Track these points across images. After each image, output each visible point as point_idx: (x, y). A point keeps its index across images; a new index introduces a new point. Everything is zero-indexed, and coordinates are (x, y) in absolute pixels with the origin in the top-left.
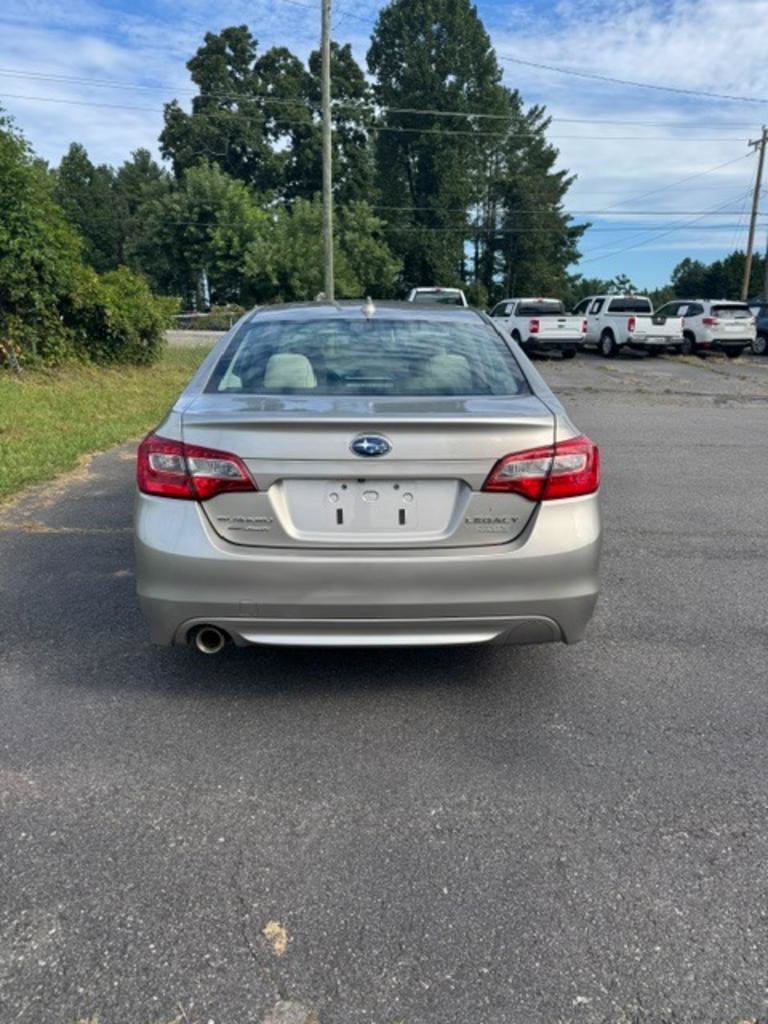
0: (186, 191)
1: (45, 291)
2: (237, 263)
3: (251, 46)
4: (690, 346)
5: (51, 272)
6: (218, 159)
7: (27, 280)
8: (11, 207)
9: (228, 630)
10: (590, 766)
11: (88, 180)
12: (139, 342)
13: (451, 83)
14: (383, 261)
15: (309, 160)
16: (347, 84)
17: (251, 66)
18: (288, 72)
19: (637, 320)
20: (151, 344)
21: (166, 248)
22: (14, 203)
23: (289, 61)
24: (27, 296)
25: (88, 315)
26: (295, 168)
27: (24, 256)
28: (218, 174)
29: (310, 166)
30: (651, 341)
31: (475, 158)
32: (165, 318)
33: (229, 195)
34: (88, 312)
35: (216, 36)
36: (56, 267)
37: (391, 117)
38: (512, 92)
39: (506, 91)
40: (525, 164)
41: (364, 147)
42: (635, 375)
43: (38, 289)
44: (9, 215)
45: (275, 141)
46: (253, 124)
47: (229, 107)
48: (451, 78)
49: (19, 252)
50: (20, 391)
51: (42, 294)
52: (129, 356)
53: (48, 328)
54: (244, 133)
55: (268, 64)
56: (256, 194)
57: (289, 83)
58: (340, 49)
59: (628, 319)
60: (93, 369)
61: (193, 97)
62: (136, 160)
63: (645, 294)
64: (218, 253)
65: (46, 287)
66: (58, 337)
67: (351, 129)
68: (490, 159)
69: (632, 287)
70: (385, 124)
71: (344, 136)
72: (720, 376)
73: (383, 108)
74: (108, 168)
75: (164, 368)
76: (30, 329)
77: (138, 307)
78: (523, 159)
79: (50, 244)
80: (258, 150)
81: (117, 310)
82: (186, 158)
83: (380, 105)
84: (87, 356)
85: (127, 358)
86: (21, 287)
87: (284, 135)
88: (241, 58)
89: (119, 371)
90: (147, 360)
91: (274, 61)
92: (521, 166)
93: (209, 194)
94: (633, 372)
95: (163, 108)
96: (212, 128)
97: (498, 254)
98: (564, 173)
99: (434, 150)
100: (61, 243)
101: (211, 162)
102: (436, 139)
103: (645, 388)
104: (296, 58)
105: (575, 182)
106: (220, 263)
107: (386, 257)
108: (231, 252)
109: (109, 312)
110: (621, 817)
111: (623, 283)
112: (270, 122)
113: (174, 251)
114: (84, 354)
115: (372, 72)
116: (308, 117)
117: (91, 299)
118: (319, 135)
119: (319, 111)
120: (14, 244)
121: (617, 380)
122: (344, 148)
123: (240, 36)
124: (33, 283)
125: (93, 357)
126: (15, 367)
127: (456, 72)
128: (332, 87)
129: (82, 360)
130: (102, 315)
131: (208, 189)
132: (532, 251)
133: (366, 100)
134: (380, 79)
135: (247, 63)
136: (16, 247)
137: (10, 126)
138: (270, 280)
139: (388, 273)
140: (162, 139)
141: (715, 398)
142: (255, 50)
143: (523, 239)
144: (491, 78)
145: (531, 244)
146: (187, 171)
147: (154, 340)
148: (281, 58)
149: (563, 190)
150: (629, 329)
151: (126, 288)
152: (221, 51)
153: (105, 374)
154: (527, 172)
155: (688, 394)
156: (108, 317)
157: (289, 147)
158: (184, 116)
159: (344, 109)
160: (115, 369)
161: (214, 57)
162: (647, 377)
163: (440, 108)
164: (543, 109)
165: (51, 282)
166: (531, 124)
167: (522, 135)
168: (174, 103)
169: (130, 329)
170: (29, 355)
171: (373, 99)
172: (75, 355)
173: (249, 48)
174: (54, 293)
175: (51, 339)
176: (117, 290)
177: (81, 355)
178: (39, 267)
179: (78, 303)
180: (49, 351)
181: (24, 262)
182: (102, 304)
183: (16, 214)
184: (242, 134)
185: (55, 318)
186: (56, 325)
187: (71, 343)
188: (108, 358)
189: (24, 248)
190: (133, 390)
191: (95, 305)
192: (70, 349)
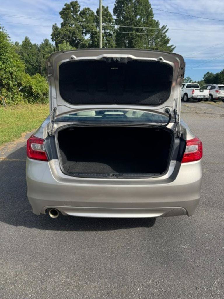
1: (13, 81)
3: (78, 7)
4: (211, 99)
5: (15, 75)
6: (69, 41)
7: (8, 78)
8: (3, 55)
9: (60, 210)
10: (197, 266)
11: (30, 48)
12: (43, 97)
13: (138, 18)
15: (96, 41)
16: (107, 19)
17: (79, 13)
18: (89, 15)
19: (195, 90)
20: (47, 97)
22: (3, 54)
23: (90, 12)
24: (8, 82)
25: (27, 88)
26: (91, 44)
27: (6, 70)
28: (69, 46)
30: (199, 97)
31: (145, 41)
35: (68, 4)
36: (17, 73)
37: (120, 29)
38: (157, 21)
39: (155, 21)
40: (160, 43)
41: (112, 38)
42: (194, 108)
43: (11, 81)
44: (2, 57)
45: (85, 36)
46: (79, 31)
47: (72, 26)
48: (138, 17)
49: (5, 69)
50: (6, 112)
51: (12, 82)
53: (15, 93)
55: (83, 13)
57: (90, 18)
58: (105, 8)
59: (192, 90)
60: (29, 105)
61: (61, 23)
62: (45, 42)
63: (195, 82)
65: (14, 80)
66: (18, 95)
67: (108, 32)
68: (150, 41)
69: (191, 80)
70: (119, 31)
71: (106, 34)
72: (221, 108)
73: (118, 26)
74: (36, 45)
76: (9, 93)
77: (42, 86)
78: (160, 41)
79: (15, 66)
80: (80, 39)
81: (36, 87)
82: (59, 41)
83: (117, 25)
84: (27, 101)
85: (40, 102)
86: (6, 80)
87: (88, 34)
88: (75, 11)
90: (45, 102)
91: (86, 12)
92: (159, 44)
94: (194, 107)
95: (52, 26)
96: (67, 32)
98: (172, 46)
99: (133, 39)
100: (18, 66)
101: (67, 42)
102: (134, 35)
103: (198, 112)
104: (92, 11)
105: (175, 48)
109: (33, 88)
110: (213, 294)
111: (189, 79)
112: (84, 30)
114: (26, 100)
115: (114, 15)
116: (96, 28)
117: (28, 84)
118: (99, 34)
119: (99, 27)
120: (3, 66)
121: (189, 109)
122: (106, 38)
123: (75, 4)
124: (10, 78)
125: (29, 101)
126: (4, 104)
127: (140, 15)
128: (102, 19)
129: (25, 102)
130: (31, 89)
133: (113, 23)
134: (117, 17)
135: (77, 12)
136: (4, 67)
137: (3, 29)
140: (52, 35)
141: (220, 115)
142: (80, 8)
144: (151, 17)
146: (59, 45)
148: (88, 11)
149: (172, 51)
150: (193, 93)
151: (39, 80)
153: (33, 106)
154: (161, 46)
155: (212, 114)
156: (33, 89)
157: (89, 38)
158: (58, 28)
159: (106, 26)
160: (35, 105)
161: (68, 10)
162: (198, 108)
163: (135, 26)
164: (166, 26)
165: (15, 78)
166: (162, 31)
167: (159, 34)
168: (56, 24)
169: (40, 93)
170: (9, 101)
171: (115, 23)
172: (23, 101)
173: (78, 8)
174: (16, 82)
175: (16, 96)
176: (36, 81)
177: (25, 101)
178: (11, 74)
179: (24, 85)
180: (15, 100)
181: (7, 72)
182: (31, 85)
183: (4, 57)
184: (75, 34)
185: (17, 89)
186: (17, 92)
187: (22, 97)
188: (33, 102)
189: (7, 67)
190: (41, 112)
191: (29, 85)
192: (22, 99)
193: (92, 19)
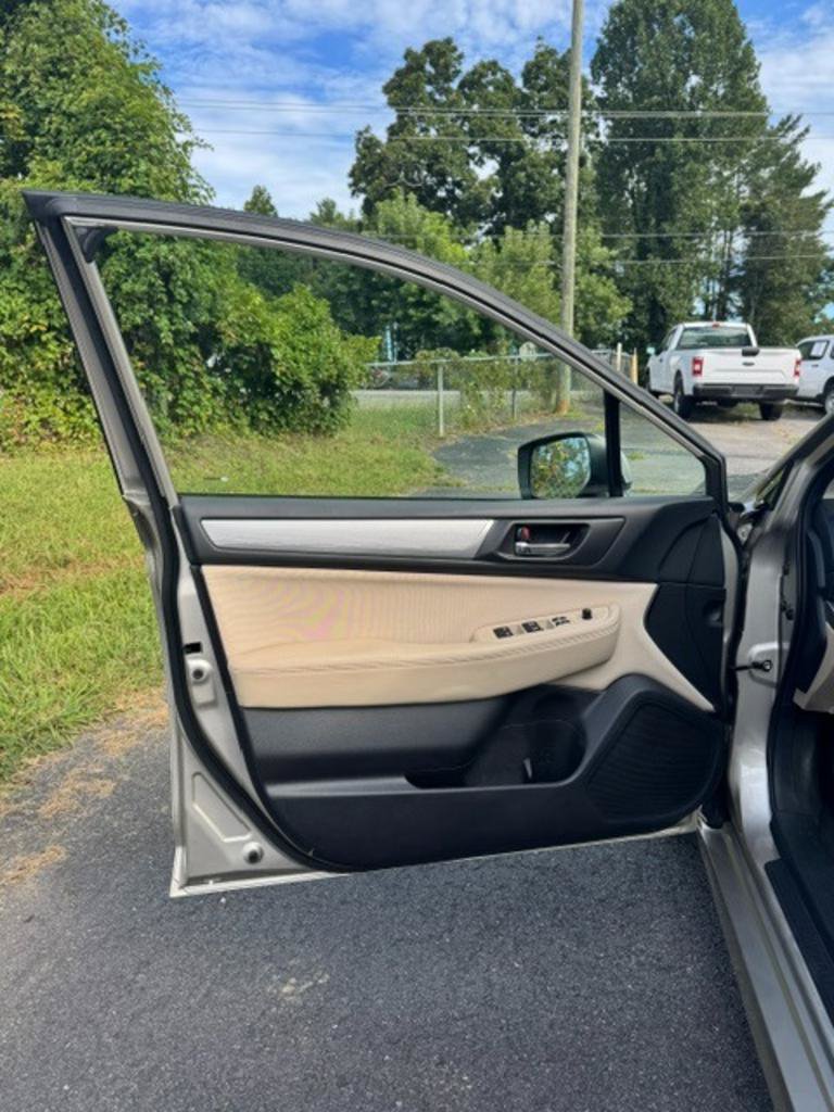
0: (376, 228)
1: (176, 315)
2: (431, 310)
3: (455, 59)
5: (185, 284)
6: (414, 191)
7: (148, 297)
12: (318, 401)
13: (694, 85)
14: (608, 302)
15: (520, 185)
16: (568, 95)
17: (454, 85)
18: (497, 88)
20: (333, 404)
21: (353, 295)
22: (129, 166)
23: (499, 75)
25: (247, 358)
26: (502, 197)
28: (414, 206)
29: (522, 192)
32: (357, 366)
33: (424, 230)
34: (246, 353)
35: (416, 54)
40: (772, 185)
41: (586, 168)
43: (167, 312)
45: (480, 167)
46: (454, 147)
47: (428, 132)
48: (694, 80)
51: (171, 320)
52: (306, 421)
53: (183, 378)
54: (446, 159)
55: (473, 83)
56: (457, 229)
57: (499, 99)
58: (559, 56)
60: (253, 440)
61: (388, 124)
62: (321, 211)
64: (411, 299)
65: (178, 308)
66: (200, 392)
68: (729, 182)
71: (560, 157)
75: (351, 438)
77: (318, 347)
78: (770, 179)
80: (461, 177)
81: (289, 350)
82: (378, 191)
83: (605, 118)
84: (245, 421)
85: (302, 424)
87: (490, 159)
88: (445, 74)
89: (288, 444)
90: (328, 427)
91: (482, 76)
92: (767, 187)
93: (403, 229)
95: (355, 136)
96: (409, 155)
97: (734, 296)
98: (822, 194)
99: (674, 166)
101: (406, 193)
102: (676, 154)
104: (506, 71)
106: (412, 312)
107: (611, 296)
108: (425, 298)
109: (277, 354)
113: (361, 299)
114: (238, 418)
115: (596, 80)
117: (252, 333)
118: (533, 156)
122: (561, 171)
123: (443, 50)
124: (158, 301)
125: (254, 423)
127: (701, 72)
129: (235, 427)
130: (267, 357)
131: (402, 224)
132: (784, 288)
133: (590, 113)
134: (606, 90)
135: (448, 79)
138: (470, 329)
139: (612, 316)
140: (352, 174)
142: (460, 64)
143: (773, 274)
144: (749, 75)
145: (783, 279)
146: (379, 205)
147: (338, 398)
148: (490, 72)
149: (822, 215)
151: (304, 318)
152: (422, 68)
153: (271, 447)
156: (276, 361)
157: (495, 173)
158: (378, 144)
159: (563, 126)
160: (284, 440)
161: (414, 75)
164: (799, 118)
165: (185, 300)
166: (783, 137)
168: (367, 129)
169: (307, 379)
171: (597, 112)
172: (226, 419)
173: (454, 62)
174: (189, 319)
175: (188, 395)
176: (293, 321)
177: (235, 420)
178: (167, 275)
179: (231, 339)
180: (185, 414)
181: (143, 263)
182: (267, 340)
183: (131, 182)
184: (440, 162)
185: (195, 361)
186: (197, 373)
187: (219, 401)
188: (275, 424)
189: (142, 240)
190: (306, 473)
191: (257, 341)
192: (218, 411)
193: (508, 101)
